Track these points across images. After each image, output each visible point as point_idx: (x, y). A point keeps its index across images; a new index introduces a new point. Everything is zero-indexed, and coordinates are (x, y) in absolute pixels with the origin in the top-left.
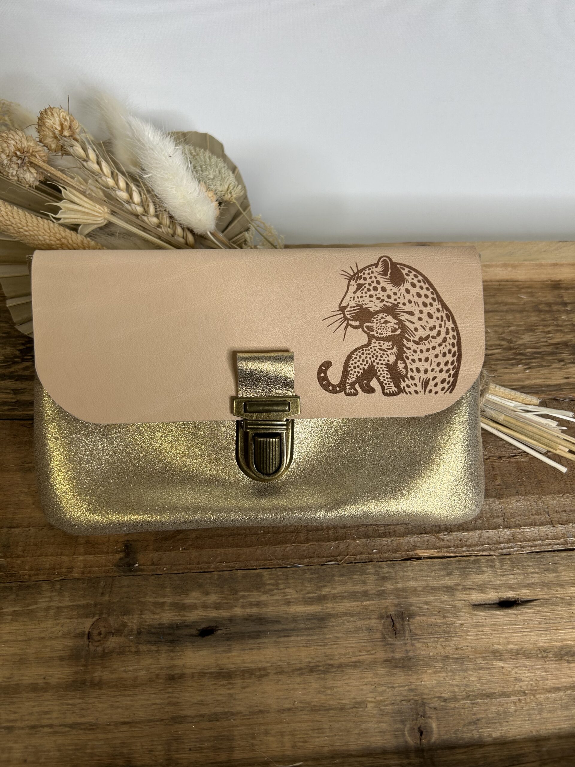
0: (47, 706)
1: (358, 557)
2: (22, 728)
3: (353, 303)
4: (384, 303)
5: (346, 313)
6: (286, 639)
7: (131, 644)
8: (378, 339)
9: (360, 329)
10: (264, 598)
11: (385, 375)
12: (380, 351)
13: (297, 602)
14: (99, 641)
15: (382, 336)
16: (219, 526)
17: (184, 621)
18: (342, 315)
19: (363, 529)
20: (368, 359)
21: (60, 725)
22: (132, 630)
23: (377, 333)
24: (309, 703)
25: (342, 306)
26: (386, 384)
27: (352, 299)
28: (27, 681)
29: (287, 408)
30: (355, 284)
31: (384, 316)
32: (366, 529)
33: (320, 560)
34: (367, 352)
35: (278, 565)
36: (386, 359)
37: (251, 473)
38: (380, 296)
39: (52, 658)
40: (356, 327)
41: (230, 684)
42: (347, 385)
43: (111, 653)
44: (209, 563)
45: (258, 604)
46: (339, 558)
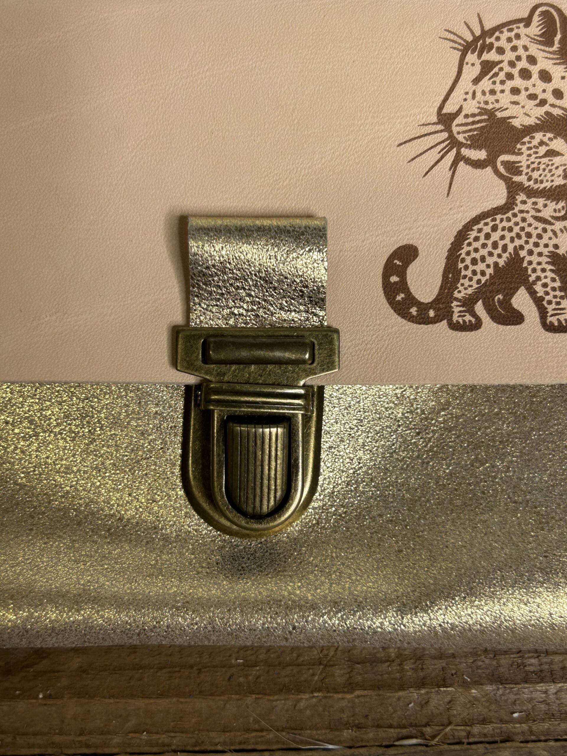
1: (476, 729)
3: (471, 107)
4: (547, 108)
5: (455, 129)
8: (531, 193)
9: (489, 169)
11: (548, 281)
12: (536, 224)
15: (542, 186)
16: (135, 641)
18: (445, 135)
19: (487, 661)
20: (507, 241)
23: (529, 179)
25: (444, 111)
26: (550, 302)
27: (470, 96)
29: (307, 356)
30: (478, 62)
31: (546, 139)
32: (494, 663)
33: (382, 733)
34: (505, 224)
35: (278, 742)
36: (551, 243)
37: (216, 516)
38: (537, 91)
40: (478, 164)
42: (455, 303)
44: (109, 733)
46: (428, 730)
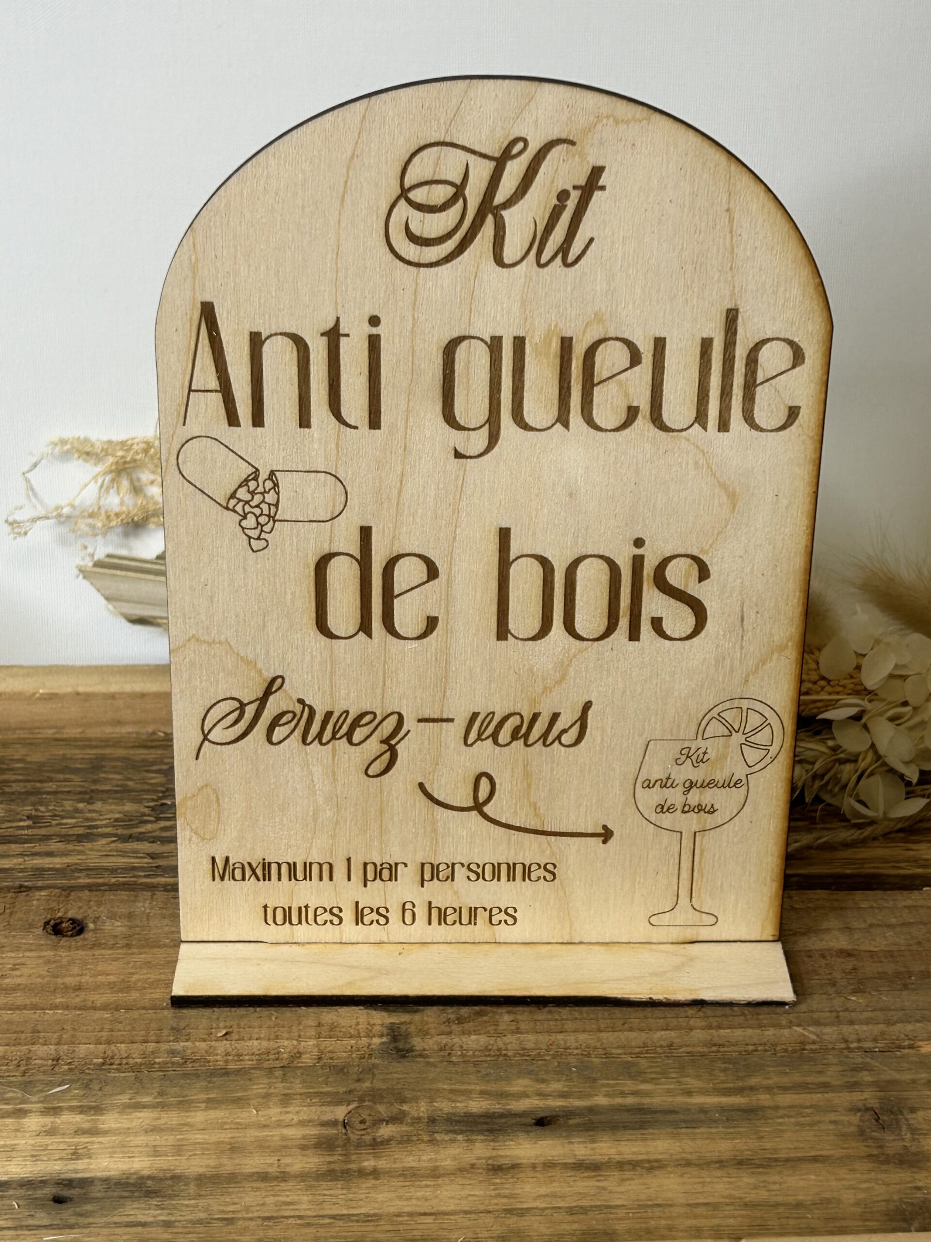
0: (288, 1196)
2: (251, 1219)
6: (689, 1130)
7: (420, 1132)
10: (643, 1087)
13: (704, 1092)
14: (364, 1129)
17: (509, 1111)
21: (315, 1216)
22: (419, 1118)
24: (740, 1198)
28: (248, 1170)
39: (286, 1147)
41: (600, 1176)
43: (386, 1142)
45: (635, 1093)
